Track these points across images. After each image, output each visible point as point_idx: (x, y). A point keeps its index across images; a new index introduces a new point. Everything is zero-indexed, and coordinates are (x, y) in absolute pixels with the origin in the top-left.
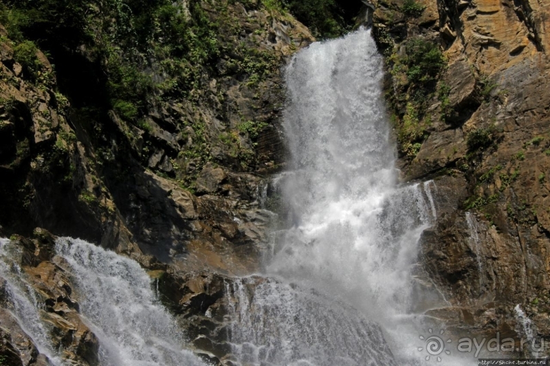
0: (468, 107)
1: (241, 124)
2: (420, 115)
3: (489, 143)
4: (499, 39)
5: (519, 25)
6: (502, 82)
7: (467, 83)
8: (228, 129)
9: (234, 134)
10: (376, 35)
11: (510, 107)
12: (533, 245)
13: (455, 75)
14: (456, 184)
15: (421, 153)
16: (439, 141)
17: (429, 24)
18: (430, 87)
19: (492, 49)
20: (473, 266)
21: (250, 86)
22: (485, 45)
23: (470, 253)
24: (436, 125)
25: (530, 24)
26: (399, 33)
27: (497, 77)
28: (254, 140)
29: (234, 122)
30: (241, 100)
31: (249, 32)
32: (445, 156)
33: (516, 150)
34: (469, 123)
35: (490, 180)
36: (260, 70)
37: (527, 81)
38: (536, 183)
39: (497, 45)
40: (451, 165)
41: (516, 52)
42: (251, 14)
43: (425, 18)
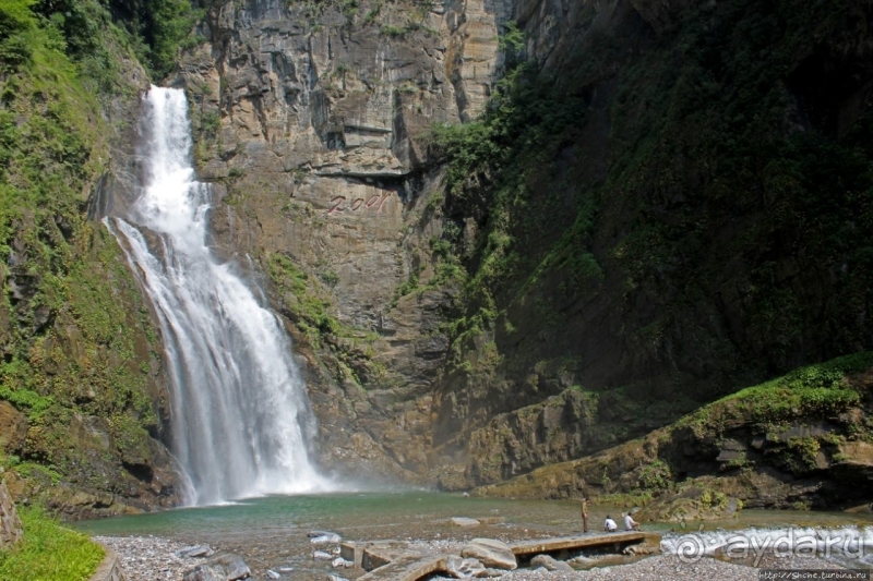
0: (232, 154)
1: (117, 121)
2: (208, 148)
3: (239, 176)
4: (249, 126)
5: (259, 123)
6: (247, 147)
7: (233, 142)
8: (110, 122)
9: (113, 125)
10: (187, 94)
11: (251, 161)
12: (254, 228)
13: (226, 135)
14: (221, 188)
15: (206, 166)
16: (215, 164)
17: (214, 101)
18: (213, 136)
19: (245, 130)
20: (228, 230)
21: (123, 102)
22: (242, 126)
23: (228, 225)
24: (215, 156)
25: (263, 125)
26: (199, 99)
27: (245, 144)
28: (122, 130)
29: (113, 119)
30: (117, 108)
31: (125, 72)
32: (218, 173)
33: (251, 183)
34: (231, 162)
35: (239, 193)
36: (128, 95)
37: (260, 152)
38: (258, 202)
39: (247, 128)
40: (221, 178)
41: (256, 135)
42: (125, 61)
43: (212, 98)
